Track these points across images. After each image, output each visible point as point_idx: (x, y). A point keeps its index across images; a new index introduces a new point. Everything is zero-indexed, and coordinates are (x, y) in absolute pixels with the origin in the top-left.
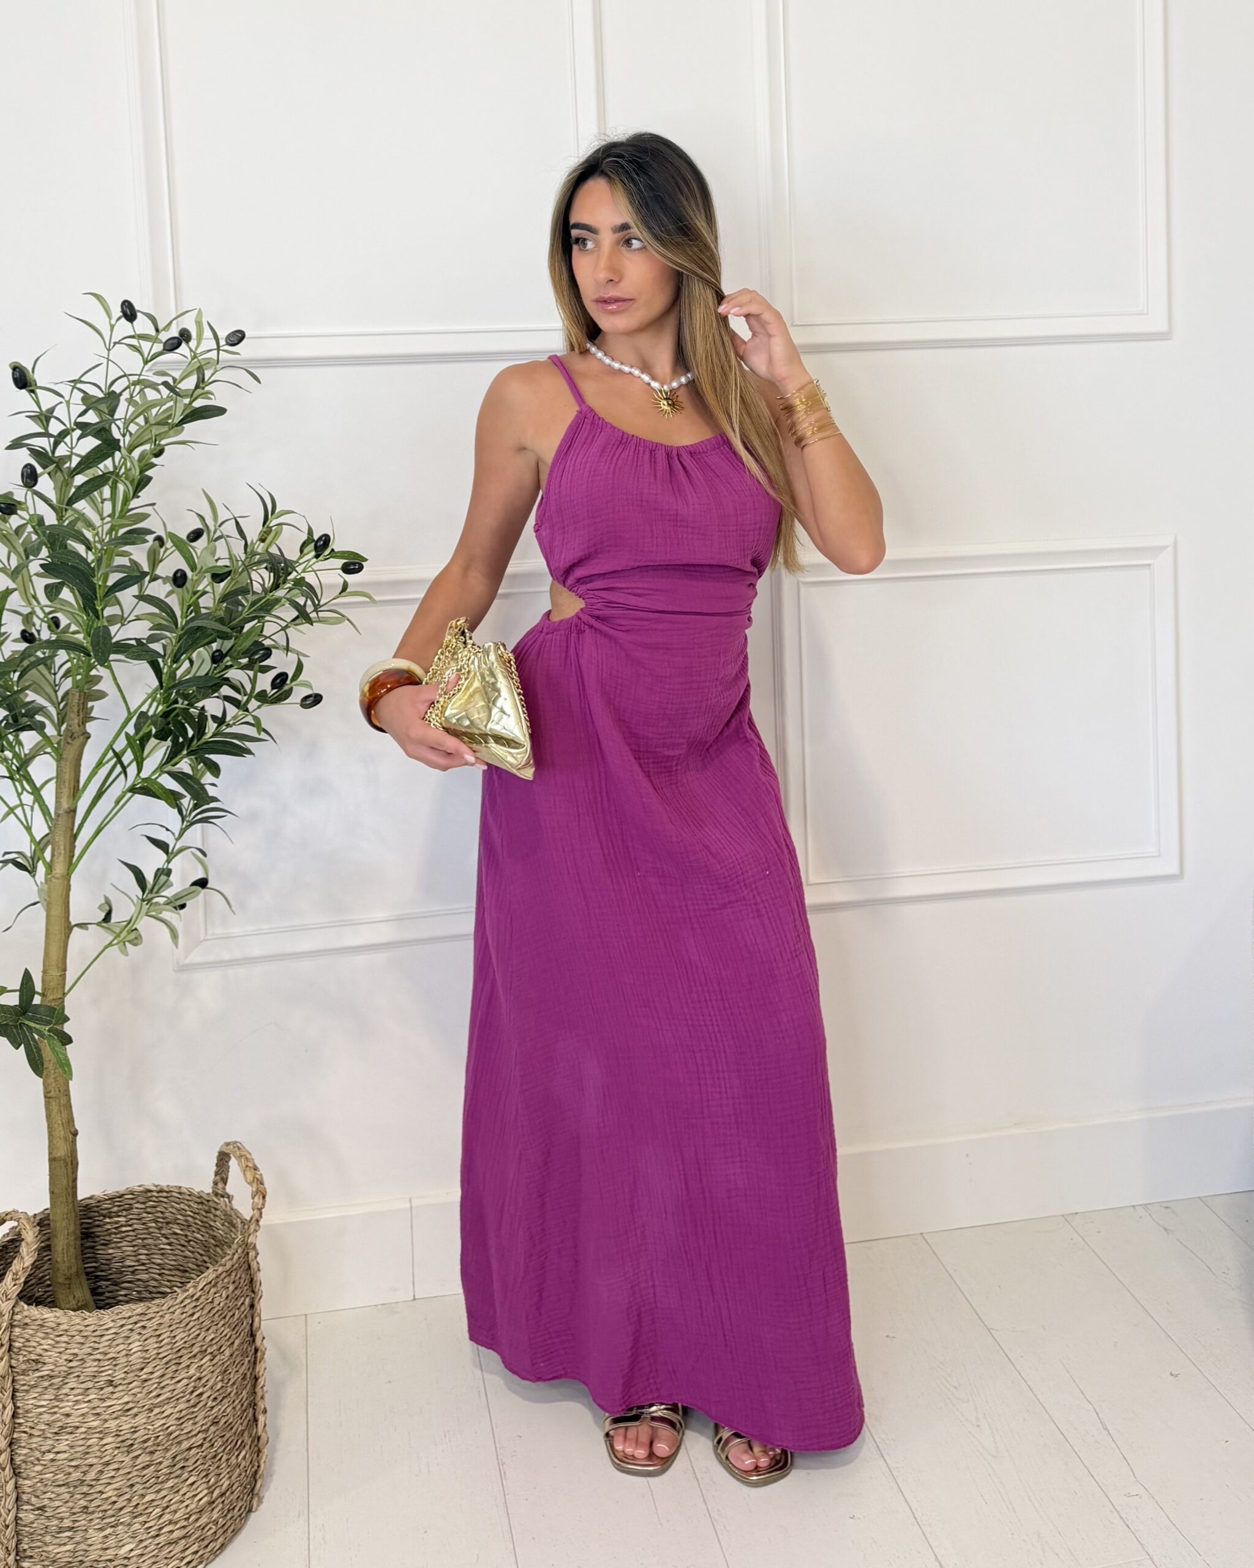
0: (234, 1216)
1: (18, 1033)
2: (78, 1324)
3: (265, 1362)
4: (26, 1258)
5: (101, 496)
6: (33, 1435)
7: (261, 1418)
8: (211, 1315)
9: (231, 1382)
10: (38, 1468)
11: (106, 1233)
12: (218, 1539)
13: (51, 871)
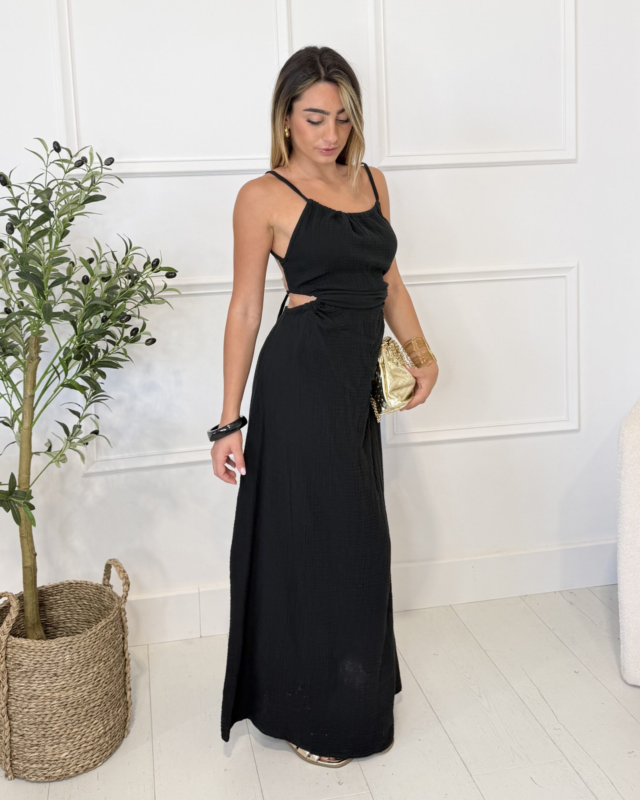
0: (114, 595)
1: (8, 505)
2: (39, 646)
3: (130, 666)
4: (13, 615)
5: (43, 241)
6: (18, 700)
7: (128, 693)
8: (104, 642)
9: (114, 675)
10: (21, 716)
11: (50, 604)
12: (108, 750)
13: (22, 426)
